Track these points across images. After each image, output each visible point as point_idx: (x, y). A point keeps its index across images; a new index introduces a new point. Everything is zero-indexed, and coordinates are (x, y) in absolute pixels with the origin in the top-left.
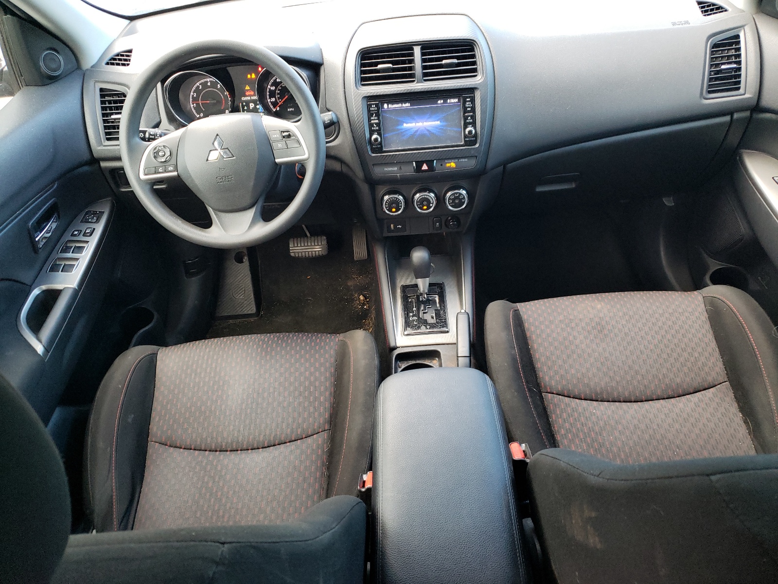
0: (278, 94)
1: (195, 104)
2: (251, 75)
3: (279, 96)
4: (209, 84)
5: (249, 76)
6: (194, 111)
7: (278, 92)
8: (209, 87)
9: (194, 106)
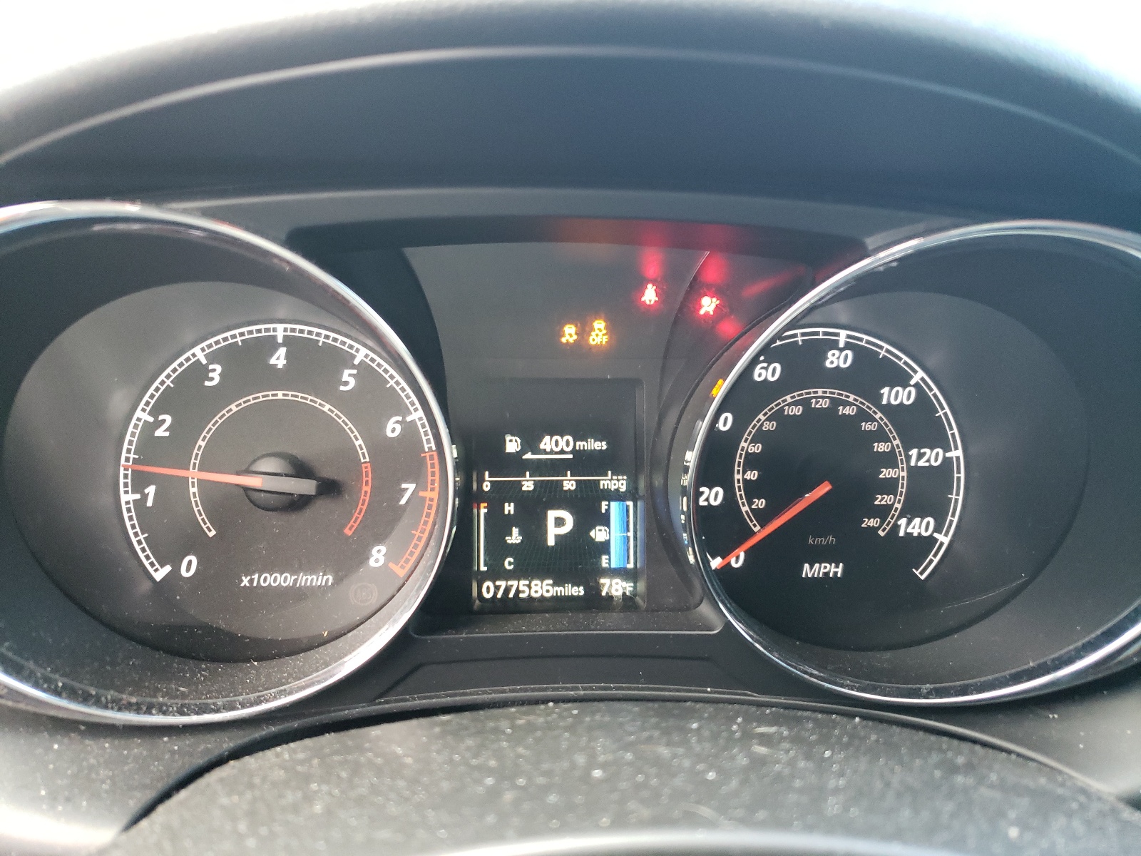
0: (752, 461)
1: (151, 490)
2: (584, 332)
3: (752, 475)
4: (279, 359)
5: (569, 333)
6: (138, 539)
7: (748, 446)
8: (276, 379)
9: (140, 504)
